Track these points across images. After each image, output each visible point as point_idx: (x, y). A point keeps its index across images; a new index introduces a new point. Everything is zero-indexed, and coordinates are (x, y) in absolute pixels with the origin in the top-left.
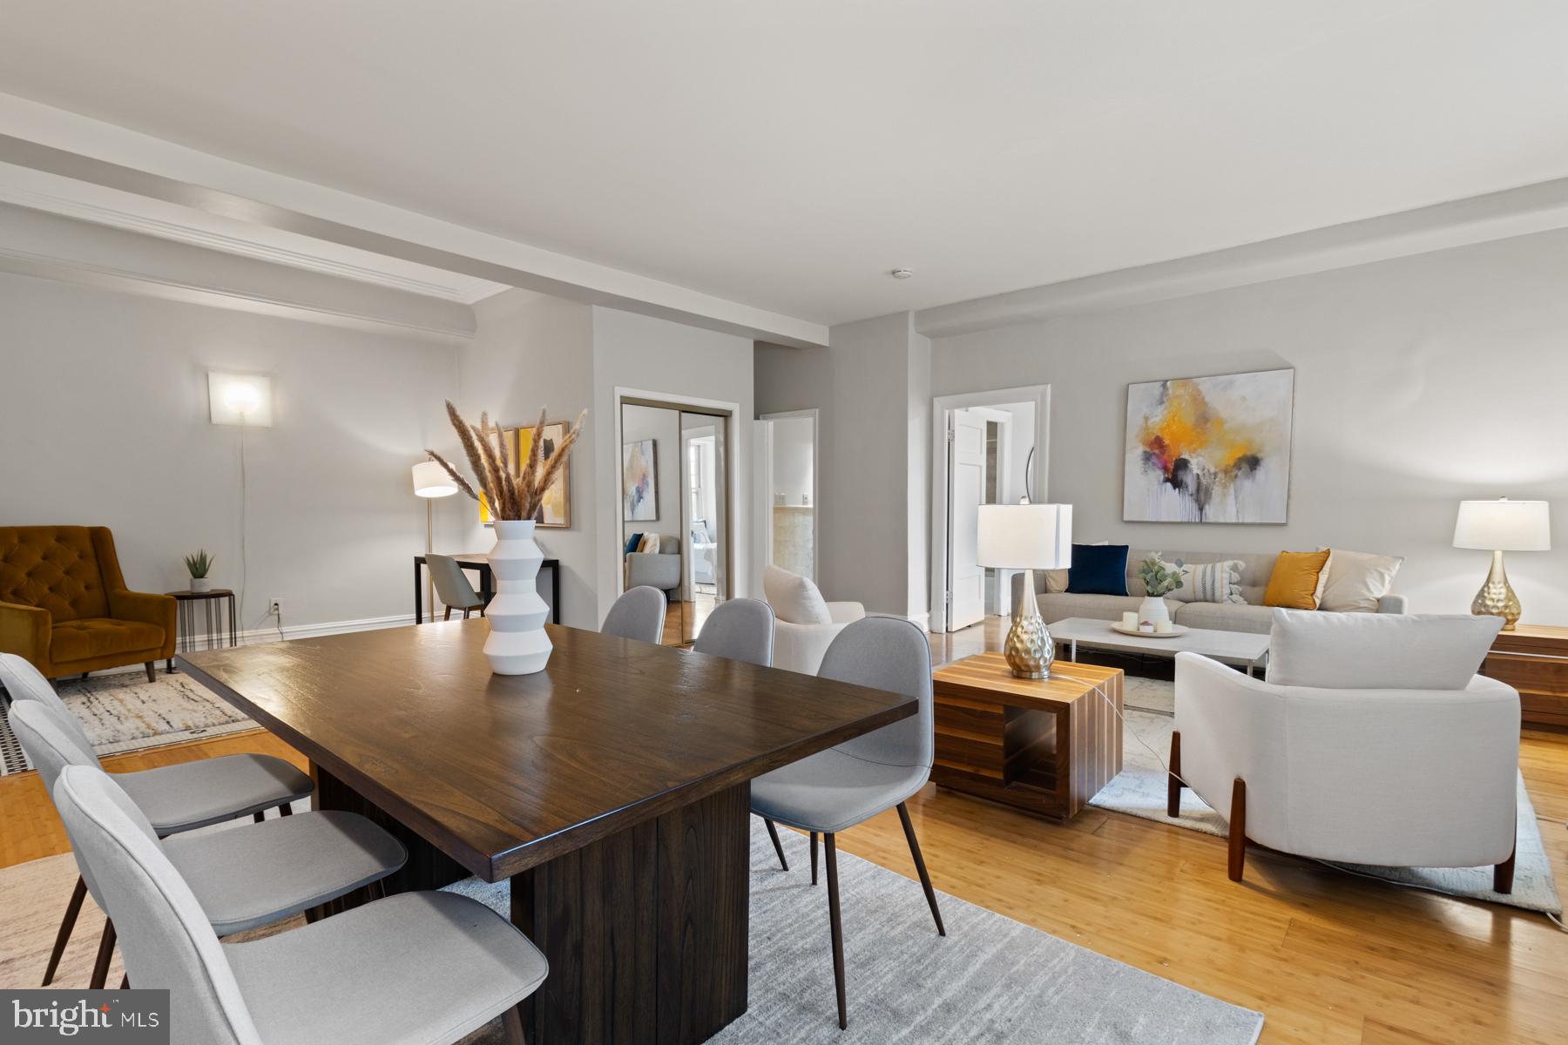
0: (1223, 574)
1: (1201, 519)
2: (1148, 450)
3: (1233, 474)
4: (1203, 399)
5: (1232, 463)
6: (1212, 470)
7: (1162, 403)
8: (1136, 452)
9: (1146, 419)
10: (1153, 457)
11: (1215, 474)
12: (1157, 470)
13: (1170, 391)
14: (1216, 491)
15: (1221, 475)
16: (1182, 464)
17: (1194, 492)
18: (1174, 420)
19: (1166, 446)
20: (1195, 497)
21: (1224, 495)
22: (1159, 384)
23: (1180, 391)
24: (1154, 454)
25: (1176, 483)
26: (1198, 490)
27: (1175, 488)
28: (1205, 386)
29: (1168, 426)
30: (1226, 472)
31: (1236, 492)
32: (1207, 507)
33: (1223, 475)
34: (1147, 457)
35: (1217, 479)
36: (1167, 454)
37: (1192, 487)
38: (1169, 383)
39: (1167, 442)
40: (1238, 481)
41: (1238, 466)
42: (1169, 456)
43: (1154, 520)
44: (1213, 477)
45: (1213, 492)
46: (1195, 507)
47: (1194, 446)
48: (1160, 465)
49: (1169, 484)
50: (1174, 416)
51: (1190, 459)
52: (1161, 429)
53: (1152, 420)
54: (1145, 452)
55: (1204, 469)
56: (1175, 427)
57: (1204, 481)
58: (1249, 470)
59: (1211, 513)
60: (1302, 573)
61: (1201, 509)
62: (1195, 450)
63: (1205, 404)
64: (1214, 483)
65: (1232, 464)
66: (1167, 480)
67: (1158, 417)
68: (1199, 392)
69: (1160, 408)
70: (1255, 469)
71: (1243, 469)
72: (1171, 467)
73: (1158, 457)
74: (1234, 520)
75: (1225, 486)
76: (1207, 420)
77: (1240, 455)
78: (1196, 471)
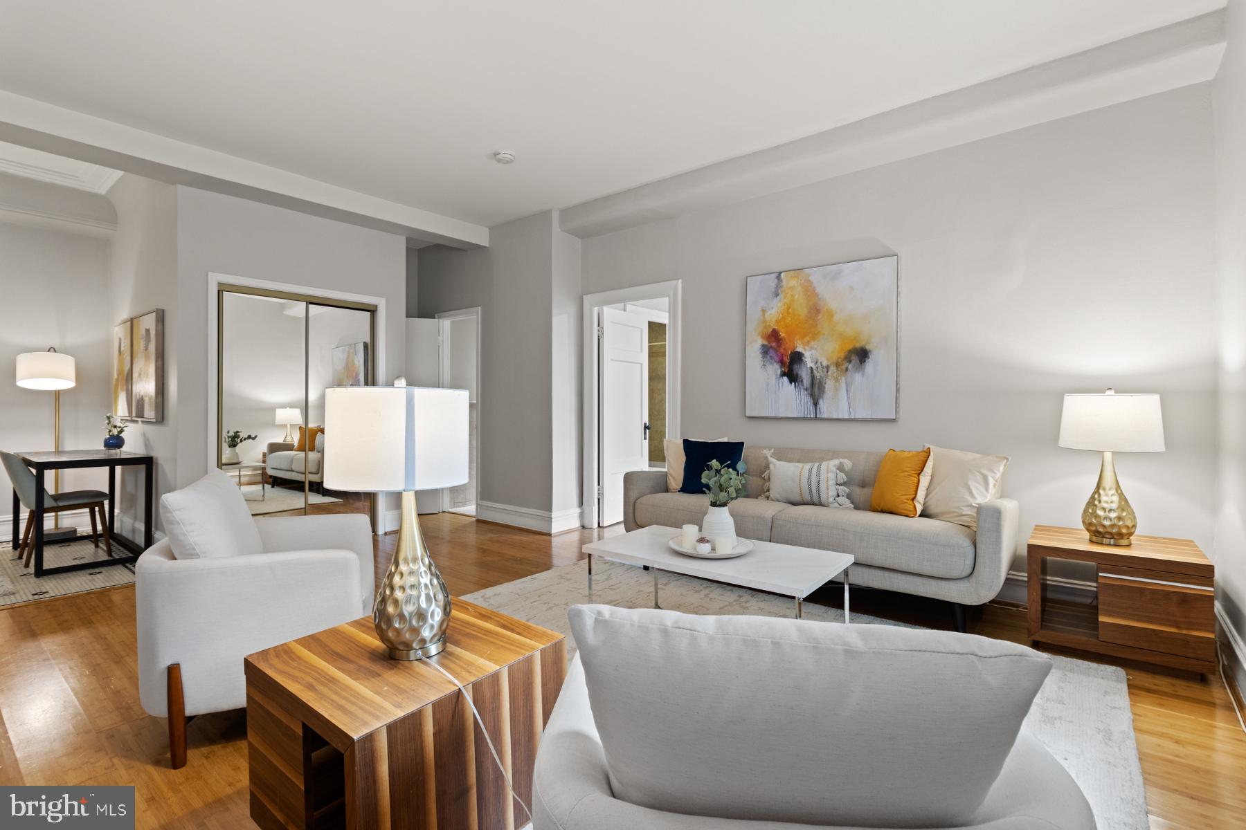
0: (829, 475)
1: (816, 415)
2: (766, 343)
3: (844, 367)
4: (814, 290)
5: (842, 355)
6: (825, 363)
7: (777, 295)
8: (756, 344)
9: (764, 311)
10: (771, 350)
11: (828, 367)
12: (775, 364)
13: (784, 283)
14: (829, 385)
15: (833, 369)
16: (797, 358)
17: (809, 386)
18: (788, 313)
19: (781, 339)
20: (809, 391)
21: (837, 389)
22: (774, 276)
23: (794, 283)
24: (771, 347)
25: (792, 377)
26: (812, 384)
27: (791, 383)
28: (816, 276)
29: (783, 318)
30: (837, 365)
31: (847, 386)
32: (821, 402)
33: (835, 368)
34: (765, 351)
35: (829, 373)
36: (783, 347)
37: (806, 381)
38: (782, 275)
39: (783, 335)
40: (849, 374)
41: (848, 359)
42: (785, 349)
43: (773, 415)
44: (825, 370)
45: (826, 386)
46: (810, 401)
47: (808, 338)
48: (777, 359)
49: (785, 379)
50: (788, 309)
51: (804, 352)
52: (778, 322)
53: (769, 313)
54: (763, 346)
55: (817, 363)
56: (790, 319)
57: (818, 375)
58: (859, 363)
59: (826, 408)
60: (902, 474)
61: (816, 404)
62: (808, 342)
63: (816, 295)
64: (827, 377)
65: (843, 357)
66: (783, 374)
67: (774, 311)
68: (810, 282)
69: (776, 301)
70: (865, 361)
71: (853, 362)
72: (787, 360)
73: (775, 350)
74: (846, 416)
75: (837, 380)
76: (818, 311)
77: (850, 347)
78: (810, 364)
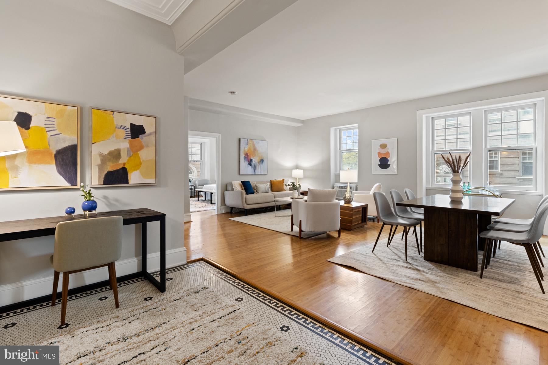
1: (255, 174)
5: (259, 161)
6: (256, 162)
7: (247, 144)
9: (244, 148)
12: (247, 161)
13: (249, 142)
14: (257, 167)
15: (258, 163)
16: (251, 160)
18: (250, 149)
21: (258, 168)
22: (247, 139)
23: (251, 142)
25: (251, 165)
26: (254, 167)
28: (255, 142)
30: (259, 163)
31: (260, 167)
34: (245, 158)
39: (248, 154)
40: (260, 165)
42: (249, 158)
43: (246, 174)
46: (253, 170)
49: (249, 165)
51: (253, 159)
52: (247, 151)
54: (244, 157)
56: (250, 151)
57: (255, 165)
59: (257, 173)
61: (255, 171)
62: (253, 157)
63: (255, 146)
66: (249, 164)
67: (247, 148)
69: (247, 146)
70: (263, 162)
71: (261, 162)
72: (249, 161)
73: (247, 158)
74: (260, 174)
75: (258, 166)
76: (255, 150)
77: (261, 159)
78: (254, 162)
